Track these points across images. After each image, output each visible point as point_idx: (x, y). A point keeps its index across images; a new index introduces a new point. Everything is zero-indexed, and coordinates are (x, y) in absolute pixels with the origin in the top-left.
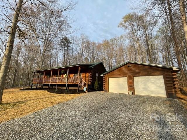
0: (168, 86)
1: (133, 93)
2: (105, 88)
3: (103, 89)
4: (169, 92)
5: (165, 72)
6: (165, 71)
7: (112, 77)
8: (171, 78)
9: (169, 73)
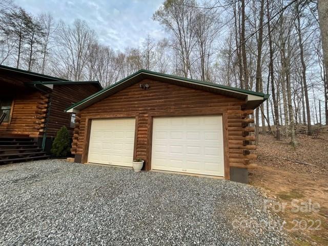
0: (230, 146)
1: (146, 167)
2: (76, 151)
3: (73, 153)
4: (231, 164)
5: (229, 107)
6: (229, 103)
7: (99, 117)
8: (241, 123)
9: (238, 109)
